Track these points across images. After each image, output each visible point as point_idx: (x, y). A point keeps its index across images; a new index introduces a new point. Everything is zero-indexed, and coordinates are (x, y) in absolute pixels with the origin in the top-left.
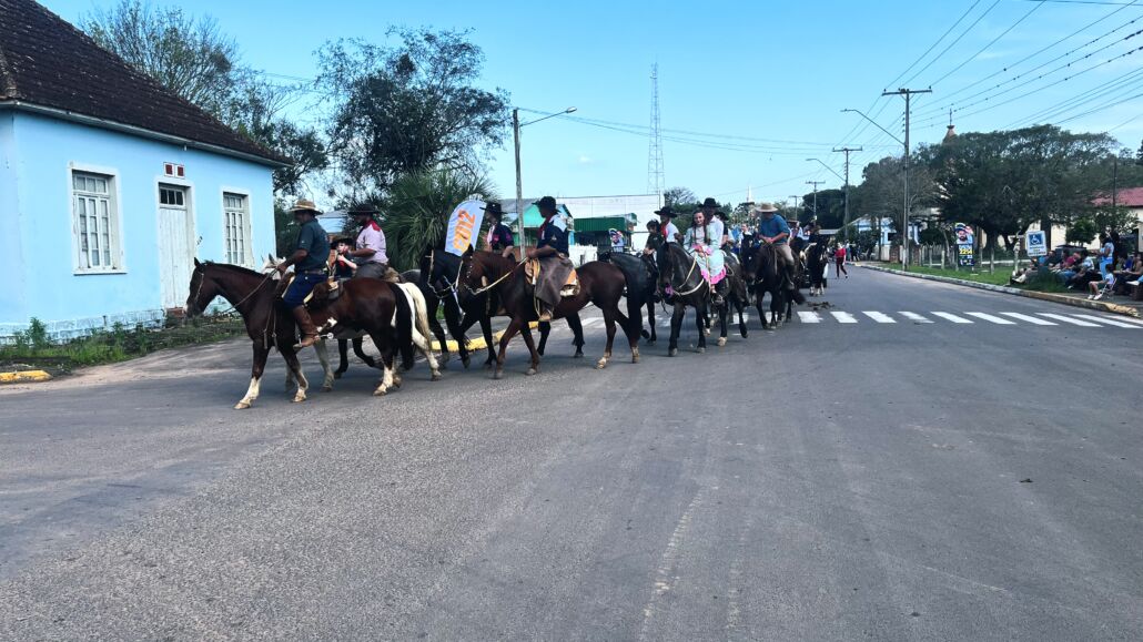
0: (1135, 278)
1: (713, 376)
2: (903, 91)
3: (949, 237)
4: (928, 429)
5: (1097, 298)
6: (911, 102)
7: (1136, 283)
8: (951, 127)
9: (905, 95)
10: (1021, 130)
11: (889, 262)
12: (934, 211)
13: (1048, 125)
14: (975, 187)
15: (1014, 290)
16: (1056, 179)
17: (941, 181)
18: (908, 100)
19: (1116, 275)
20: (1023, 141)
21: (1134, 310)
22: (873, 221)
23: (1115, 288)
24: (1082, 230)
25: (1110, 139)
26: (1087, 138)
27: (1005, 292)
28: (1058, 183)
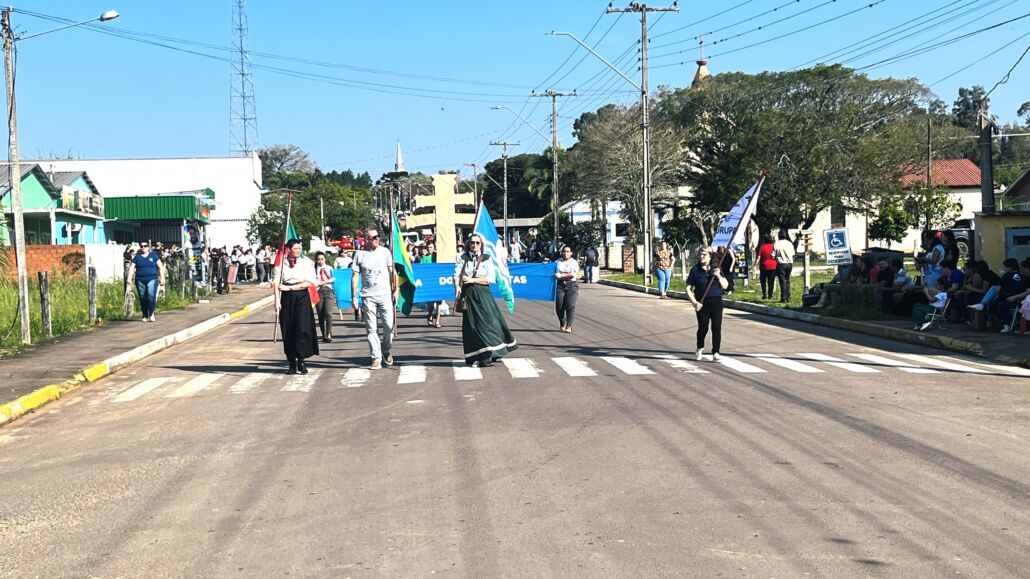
0: (977, 298)
1: (390, 479)
2: (636, 8)
3: (708, 231)
4: (742, 555)
5: (925, 326)
6: (647, 26)
7: (978, 306)
8: (700, 63)
9: (639, 15)
10: (798, 72)
11: (622, 270)
12: (685, 191)
13: (837, 66)
14: (740, 156)
15: (810, 317)
16: (850, 146)
17: (692, 145)
18: (643, 21)
19: (950, 295)
20: (804, 88)
21: (978, 346)
22: (594, 206)
23: (948, 311)
24: (887, 222)
25: (920, 88)
26: (889, 85)
27: (796, 320)
28: (853, 151)
